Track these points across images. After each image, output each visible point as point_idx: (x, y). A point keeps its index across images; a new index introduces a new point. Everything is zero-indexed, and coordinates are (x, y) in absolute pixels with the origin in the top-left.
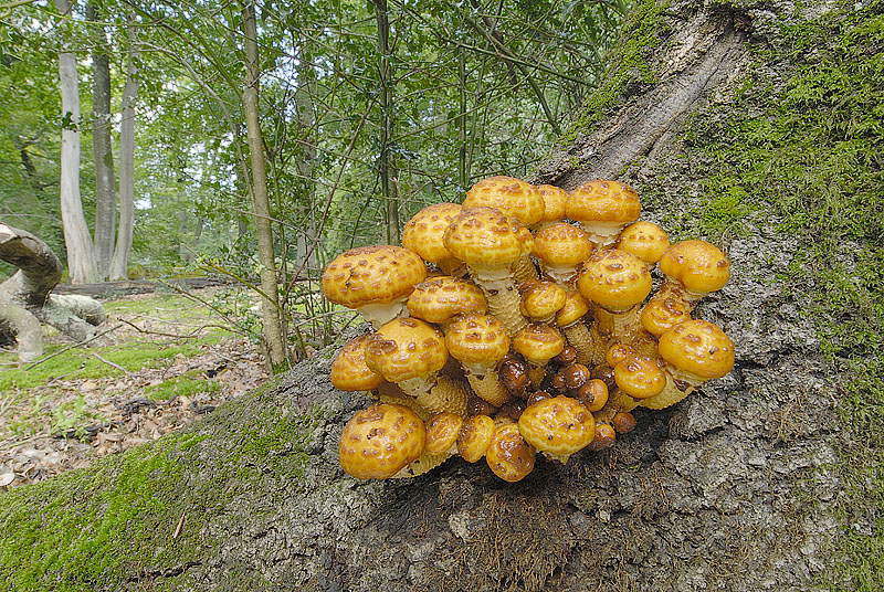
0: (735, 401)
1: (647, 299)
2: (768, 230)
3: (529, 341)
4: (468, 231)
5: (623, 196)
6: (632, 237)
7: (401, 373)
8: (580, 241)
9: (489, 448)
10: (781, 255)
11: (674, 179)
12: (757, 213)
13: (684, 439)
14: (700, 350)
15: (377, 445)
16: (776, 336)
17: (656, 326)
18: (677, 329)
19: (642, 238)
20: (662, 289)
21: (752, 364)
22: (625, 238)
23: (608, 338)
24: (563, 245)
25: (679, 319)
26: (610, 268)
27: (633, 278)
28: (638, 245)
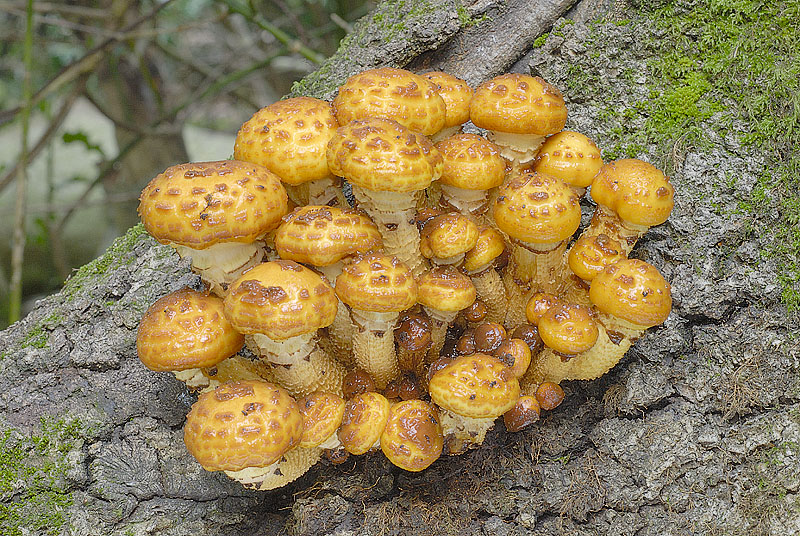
0: (683, 366)
1: (576, 236)
2: (733, 141)
3: (438, 288)
4: (372, 153)
5: (546, 101)
6: (557, 154)
7: (292, 326)
8: (493, 161)
9: (387, 429)
10: (745, 176)
11: (613, 57)
12: (720, 114)
13: (622, 416)
14: (633, 292)
15: (257, 420)
16: (731, 283)
17: (586, 268)
18: (609, 270)
19: (569, 156)
20: (594, 222)
21: (703, 320)
22: (548, 154)
23: (527, 288)
24: (472, 166)
25: (613, 260)
26: (534, 197)
27: (561, 210)
28: (564, 165)
